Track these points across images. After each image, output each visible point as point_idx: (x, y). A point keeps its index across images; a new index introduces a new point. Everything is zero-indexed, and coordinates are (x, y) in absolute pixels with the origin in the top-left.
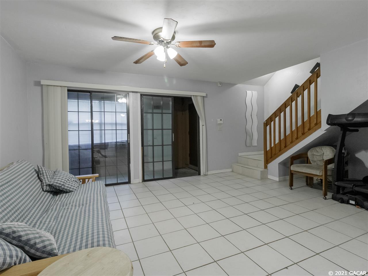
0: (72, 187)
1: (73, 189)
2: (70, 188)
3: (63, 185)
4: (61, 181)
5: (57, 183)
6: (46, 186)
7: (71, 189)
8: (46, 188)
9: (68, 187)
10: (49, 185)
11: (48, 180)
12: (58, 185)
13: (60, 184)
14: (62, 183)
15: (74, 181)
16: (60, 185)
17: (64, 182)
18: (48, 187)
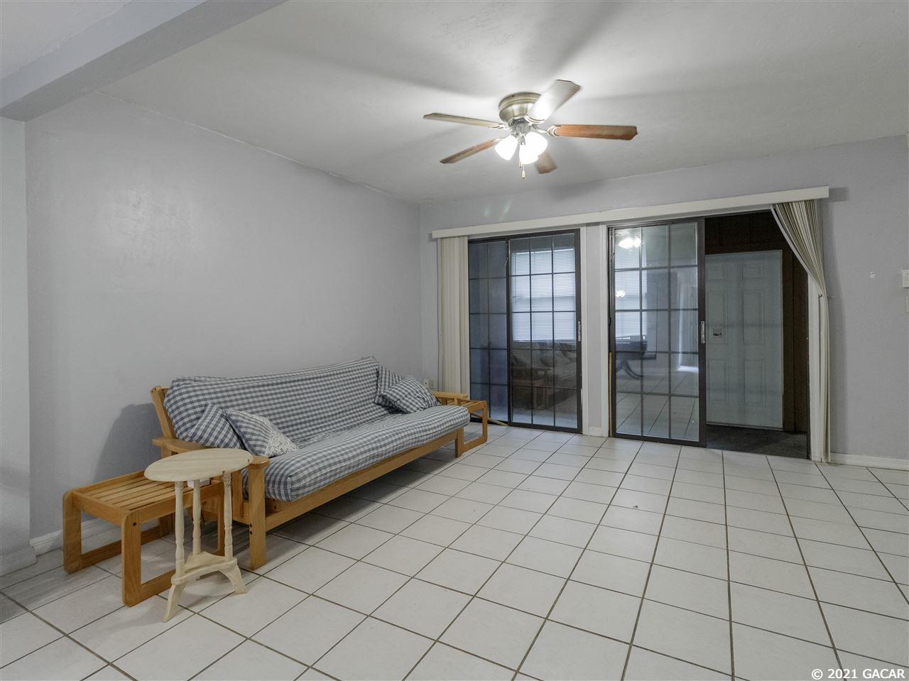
0: (411, 406)
1: (412, 409)
2: (408, 407)
3: (399, 400)
4: (397, 394)
5: (391, 395)
6: (379, 396)
7: (408, 409)
8: (379, 400)
9: (405, 404)
10: (383, 397)
11: (385, 389)
12: (392, 398)
13: (395, 397)
14: (398, 397)
15: (418, 397)
16: (395, 400)
17: (401, 396)
18: (381, 399)
